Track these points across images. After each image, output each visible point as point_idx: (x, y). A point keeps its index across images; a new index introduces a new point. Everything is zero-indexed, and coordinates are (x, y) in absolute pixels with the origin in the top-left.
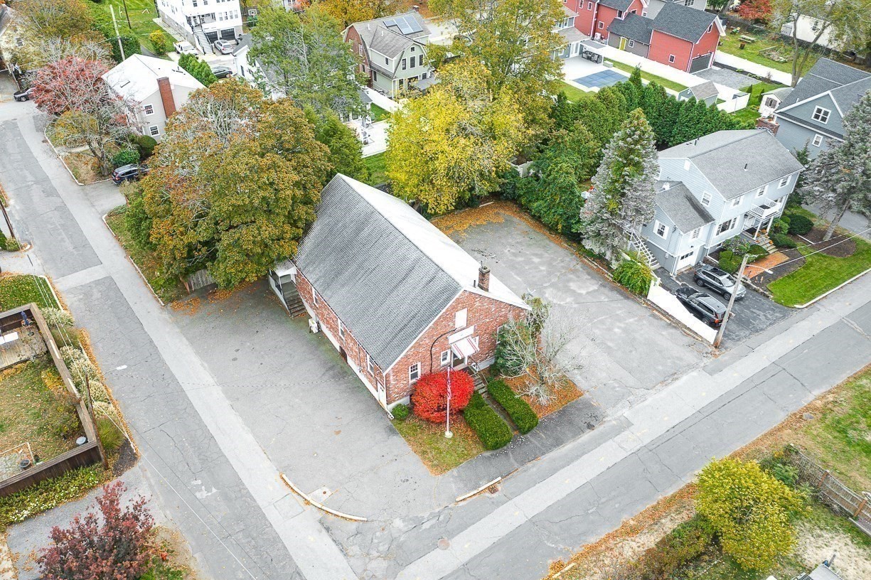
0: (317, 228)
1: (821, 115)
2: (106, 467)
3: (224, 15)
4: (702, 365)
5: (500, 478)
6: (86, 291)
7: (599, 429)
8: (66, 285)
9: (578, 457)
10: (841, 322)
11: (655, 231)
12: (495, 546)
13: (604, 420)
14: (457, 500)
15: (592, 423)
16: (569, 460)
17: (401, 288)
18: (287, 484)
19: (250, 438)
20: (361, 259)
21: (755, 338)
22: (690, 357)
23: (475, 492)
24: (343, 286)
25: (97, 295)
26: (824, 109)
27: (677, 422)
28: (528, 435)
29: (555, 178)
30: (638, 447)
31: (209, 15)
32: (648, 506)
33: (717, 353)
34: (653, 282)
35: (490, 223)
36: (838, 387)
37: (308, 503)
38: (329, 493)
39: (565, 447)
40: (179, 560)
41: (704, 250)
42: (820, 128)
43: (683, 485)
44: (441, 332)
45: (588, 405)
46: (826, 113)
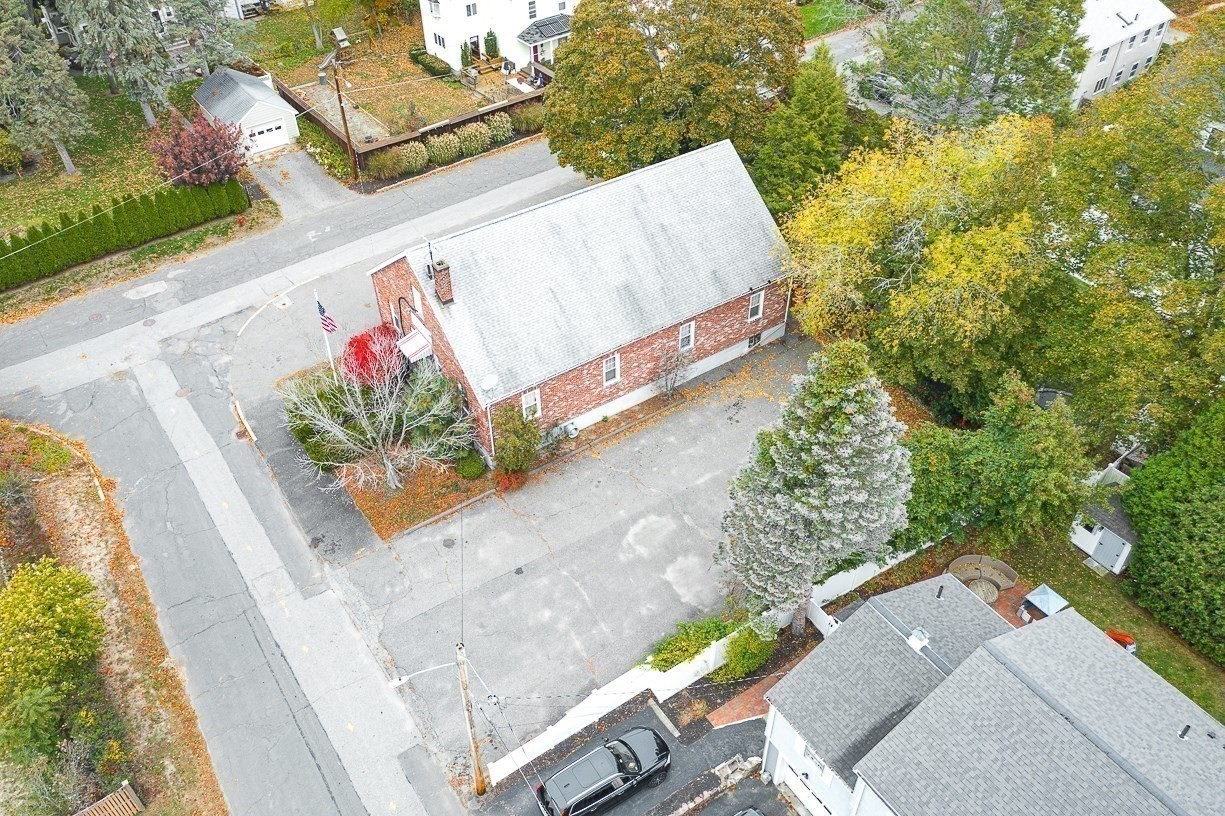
4: (432, 747)
5: (255, 439)
12: (160, 432)
13: (326, 564)
15: (321, 545)
16: (262, 514)
23: (242, 417)
27: (293, 664)
30: (256, 597)
32: (150, 591)
33: (465, 789)
39: (286, 511)
43: (167, 644)
45: (357, 544)
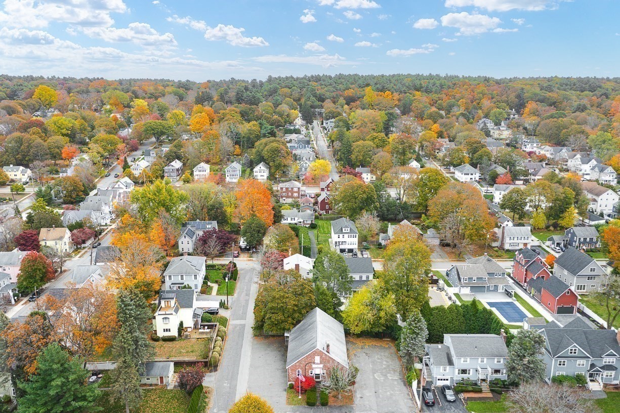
2: (208, 369)
3: (350, 243)
6: (236, 326)
8: (232, 323)
17: (306, 345)
19: (247, 377)
20: (304, 334)
22: (406, 410)
24: (295, 341)
25: (238, 328)
28: (323, 407)
31: (344, 242)
35: (381, 346)
40: (209, 395)
41: (453, 379)
44: (310, 361)
45: (352, 408)
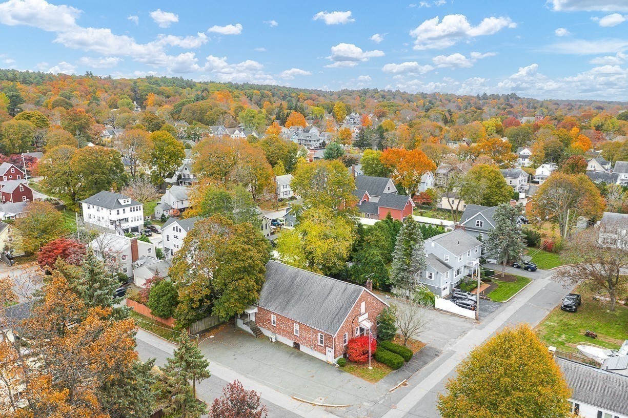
0: (266, 286)
1: (480, 224)
3: (133, 219)
4: (474, 327)
5: (405, 380)
7: (441, 356)
9: (438, 367)
10: (525, 304)
11: (427, 277)
13: (442, 352)
14: (390, 390)
15: (437, 354)
17: (329, 297)
18: (298, 400)
20: (300, 292)
21: (492, 315)
22: (467, 325)
23: (397, 386)
24: (294, 306)
26: (480, 221)
28: (410, 362)
29: (372, 259)
31: (123, 219)
33: (479, 322)
34: (436, 297)
36: (537, 326)
37: (315, 405)
38: (323, 399)
39: (430, 364)
41: (451, 285)
42: (481, 230)
44: (355, 315)
45: (431, 348)
46: (481, 222)
